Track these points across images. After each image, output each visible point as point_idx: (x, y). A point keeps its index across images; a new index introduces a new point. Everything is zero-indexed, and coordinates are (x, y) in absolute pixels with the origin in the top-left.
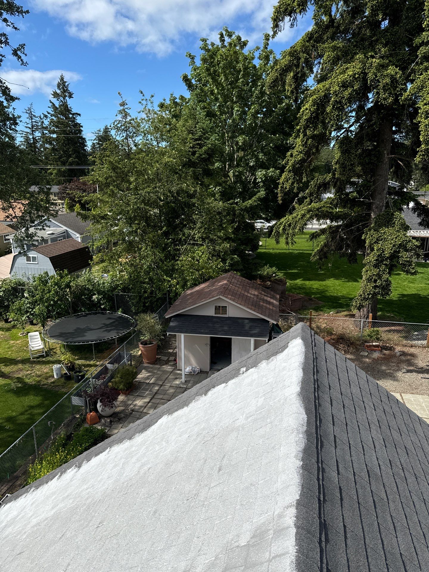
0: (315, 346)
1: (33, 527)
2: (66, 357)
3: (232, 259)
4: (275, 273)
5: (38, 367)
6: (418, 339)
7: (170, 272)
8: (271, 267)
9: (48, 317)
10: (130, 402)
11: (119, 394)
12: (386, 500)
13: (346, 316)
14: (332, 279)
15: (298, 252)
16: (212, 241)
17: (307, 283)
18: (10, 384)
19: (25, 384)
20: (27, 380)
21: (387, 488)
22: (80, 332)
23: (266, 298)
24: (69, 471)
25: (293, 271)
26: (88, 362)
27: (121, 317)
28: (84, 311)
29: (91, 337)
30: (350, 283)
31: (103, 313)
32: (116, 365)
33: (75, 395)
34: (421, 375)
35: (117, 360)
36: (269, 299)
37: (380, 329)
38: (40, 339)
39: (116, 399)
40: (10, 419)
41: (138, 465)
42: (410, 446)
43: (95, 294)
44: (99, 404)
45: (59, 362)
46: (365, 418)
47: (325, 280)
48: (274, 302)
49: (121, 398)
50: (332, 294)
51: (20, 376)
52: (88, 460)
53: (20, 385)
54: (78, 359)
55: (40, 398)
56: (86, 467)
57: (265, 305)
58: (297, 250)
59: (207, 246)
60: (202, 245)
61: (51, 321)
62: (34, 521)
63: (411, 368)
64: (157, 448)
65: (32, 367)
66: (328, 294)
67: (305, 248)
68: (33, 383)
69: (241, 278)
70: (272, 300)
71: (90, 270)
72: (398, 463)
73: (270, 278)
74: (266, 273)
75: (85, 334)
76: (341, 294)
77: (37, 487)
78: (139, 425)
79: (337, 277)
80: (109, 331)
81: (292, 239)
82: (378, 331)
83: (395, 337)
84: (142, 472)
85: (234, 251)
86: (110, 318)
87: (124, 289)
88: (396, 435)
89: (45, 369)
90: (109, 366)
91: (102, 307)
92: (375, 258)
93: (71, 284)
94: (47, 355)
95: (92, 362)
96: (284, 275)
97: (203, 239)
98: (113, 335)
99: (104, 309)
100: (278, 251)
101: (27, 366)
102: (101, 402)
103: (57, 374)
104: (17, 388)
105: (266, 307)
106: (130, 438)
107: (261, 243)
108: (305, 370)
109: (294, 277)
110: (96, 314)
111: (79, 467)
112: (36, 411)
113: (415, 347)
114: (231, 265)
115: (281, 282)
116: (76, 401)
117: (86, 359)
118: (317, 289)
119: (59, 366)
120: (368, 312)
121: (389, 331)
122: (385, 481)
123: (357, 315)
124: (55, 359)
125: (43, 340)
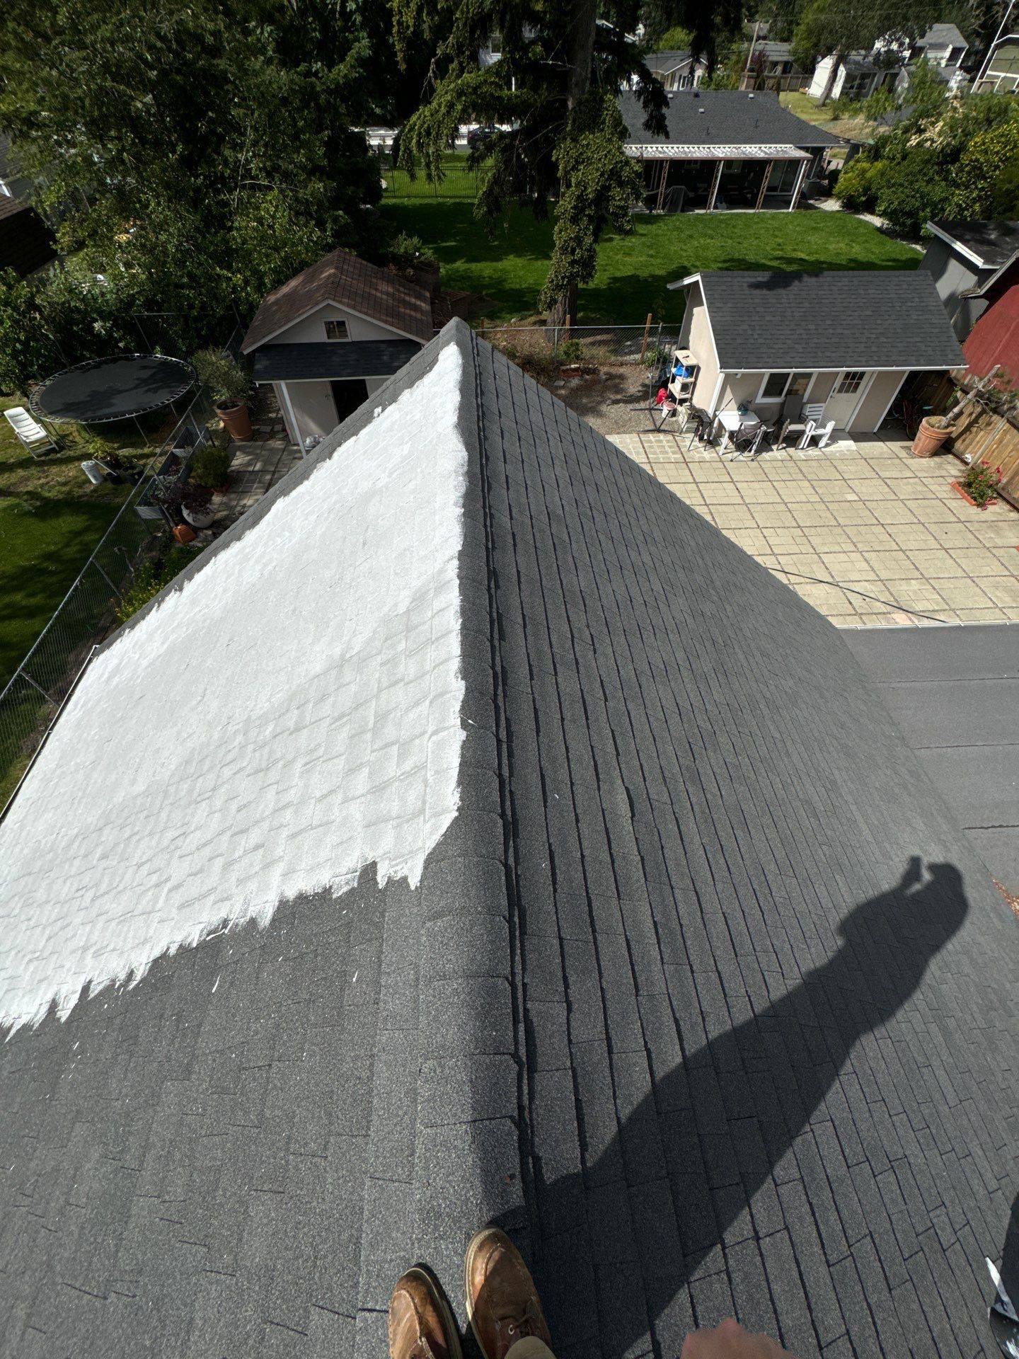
0: (478, 355)
1: (146, 668)
2: (96, 445)
3: (336, 219)
4: (418, 250)
5: (54, 469)
6: (631, 353)
7: (226, 257)
8: (410, 236)
9: (28, 377)
10: (234, 503)
11: (213, 494)
12: (568, 541)
13: (534, 323)
14: (511, 257)
15: (452, 201)
16: (287, 176)
17: (474, 266)
18: (17, 505)
19: (47, 501)
20: (47, 494)
21: (570, 530)
22: (99, 399)
23: (407, 298)
24: (167, 598)
25: (448, 244)
26: (140, 451)
27: (165, 363)
28: (90, 359)
29: (127, 406)
30: (539, 263)
31: (127, 359)
32: (190, 449)
33: (140, 504)
34: (630, 406)
35: (187, 439)
36: (413, 300)
37: (582, 341)
38: (31, 421)
39: (210, 500)
40: (49, 557)
41: (258, 568)
42: (601, 482)
43: (96, 321)
44: (185, 513)
45: (88, 456)
46: (547, 451)
47: (501, 260)
48: (423, 305)
49: (216, 499)
50: (513, 286)
51: (29, 489)
52: (190, 578)
53: (38, 503)
54: (119, 448)
55: (85, 517)
56: (189, 587)
57: (408, 311)
58: (450, 197)
59: (281, 191)
60: (271, 188)
61: (37, 385)
62: (145, 663)
63: (619, 397)
64: (279, 540)
65: (44, 471)
66: (507, 287)
67: (463, 193)
68: (61, 496)
69: (360, 260)
70: (418, 303)
71: (62, 268)
72: (586, 502)
73: (412, 261)
74: (402, 250)
75: (113, 401)
76: (527, 285)
77: (132, 627)
78: (246, 520)
79: (519, 252)
80: (155, 391)
81: (437, 168)
82: (577, 344)
83: (601, 352)
84: (266, 573)
85: (336, 201)
86: (145, 367)
87: (150, 304)
88: (586, 471)
89: (70, 471)
90: (178, 451)
91: (121, 345)
92: (573, 203)
93: (38, 301)
94: (62, 448)
95: (146, 450)
96: (434, 253)
97: (269, 175)
98: (165, 398)
99: (126, 350)
100: (417, 201)
101: (33, 471)
102: (187, 508)
103: (95, 477)
104: (36, 508)
105: (411, 316)
106: (239, 539)
107: (384, 184)
108: (464, 389)
109: (450, 256)
110: (114, 361)
111: (181, 589)
112: (89, 537)
113: (626, 364)
114: (336, 234)
115: (431, 268)
116: (145, 512)
117: (133, 445)
118: (490, 277)
119: (90, 463)
120: (565, 314)
121: (593, 344)
122: (568, 522)
123: (549, 320)
124: (78, 453)
125: (38, 420)
